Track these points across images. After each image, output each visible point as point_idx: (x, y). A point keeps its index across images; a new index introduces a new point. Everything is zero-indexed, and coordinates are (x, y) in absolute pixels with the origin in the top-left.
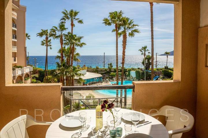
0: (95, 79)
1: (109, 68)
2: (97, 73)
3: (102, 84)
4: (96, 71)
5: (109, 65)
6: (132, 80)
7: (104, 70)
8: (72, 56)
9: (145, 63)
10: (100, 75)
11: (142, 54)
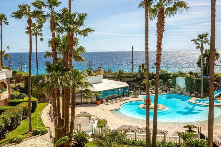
0: (116, 91)
1: (140, 72)
2: (121, 81)
3: (129, 98)
4: (119, 77)
5: (140, 67)
6: (180, 92)
7: (131, 75)
8: (71, 52)
9: (202, 63)
10: (125, 85)
11: (198, 47)
